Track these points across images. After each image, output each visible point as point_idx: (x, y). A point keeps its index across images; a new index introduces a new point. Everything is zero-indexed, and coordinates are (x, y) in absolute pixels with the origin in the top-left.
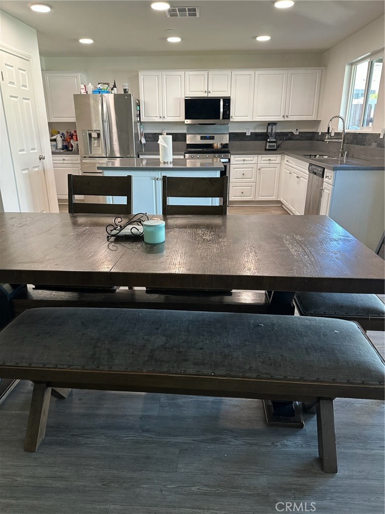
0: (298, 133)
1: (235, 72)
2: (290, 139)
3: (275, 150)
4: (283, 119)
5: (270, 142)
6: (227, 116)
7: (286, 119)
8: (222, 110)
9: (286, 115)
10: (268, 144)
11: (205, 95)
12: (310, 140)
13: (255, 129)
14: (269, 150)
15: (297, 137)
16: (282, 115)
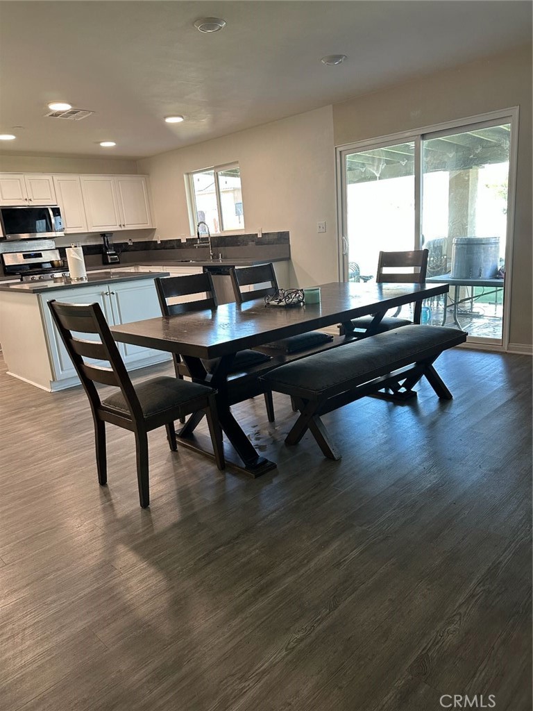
0: (132, 244)
1: (57, 178)
2: (125, 251)
4: (120, 229)
5: (111, 255)
7: (123, 229)
8: (53, 221)
9: (122, 224)
10: (109, 257)
11: (26, 203)
12: (145, 250)
13: (87, 241)
14: (112, 263)
16: (118, 224)
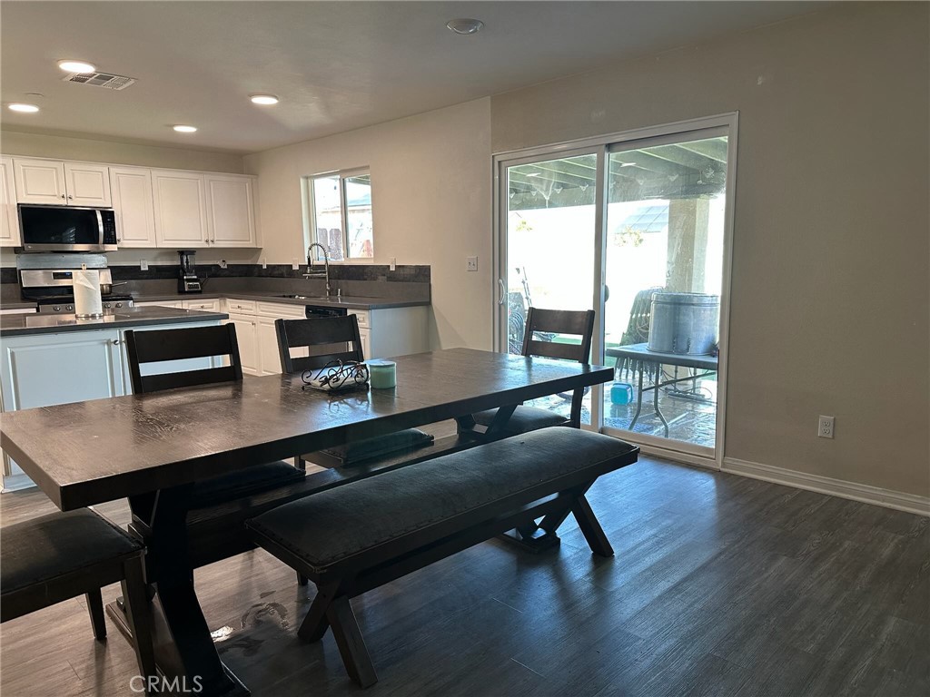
0: (226, 267)
1: (115, 170)
2: (215, 276)
3: (200, 292)
4: (206, 246)
5: (189, 280)
6: (111, 238)
7: (211, 245)
8: (101, 229)
9: (210, 239)
10: (186, 284)
11: (63, 202)
12: (246, 276)
13: (155, 259)
15: (227, 272)
16: (204, 238)
